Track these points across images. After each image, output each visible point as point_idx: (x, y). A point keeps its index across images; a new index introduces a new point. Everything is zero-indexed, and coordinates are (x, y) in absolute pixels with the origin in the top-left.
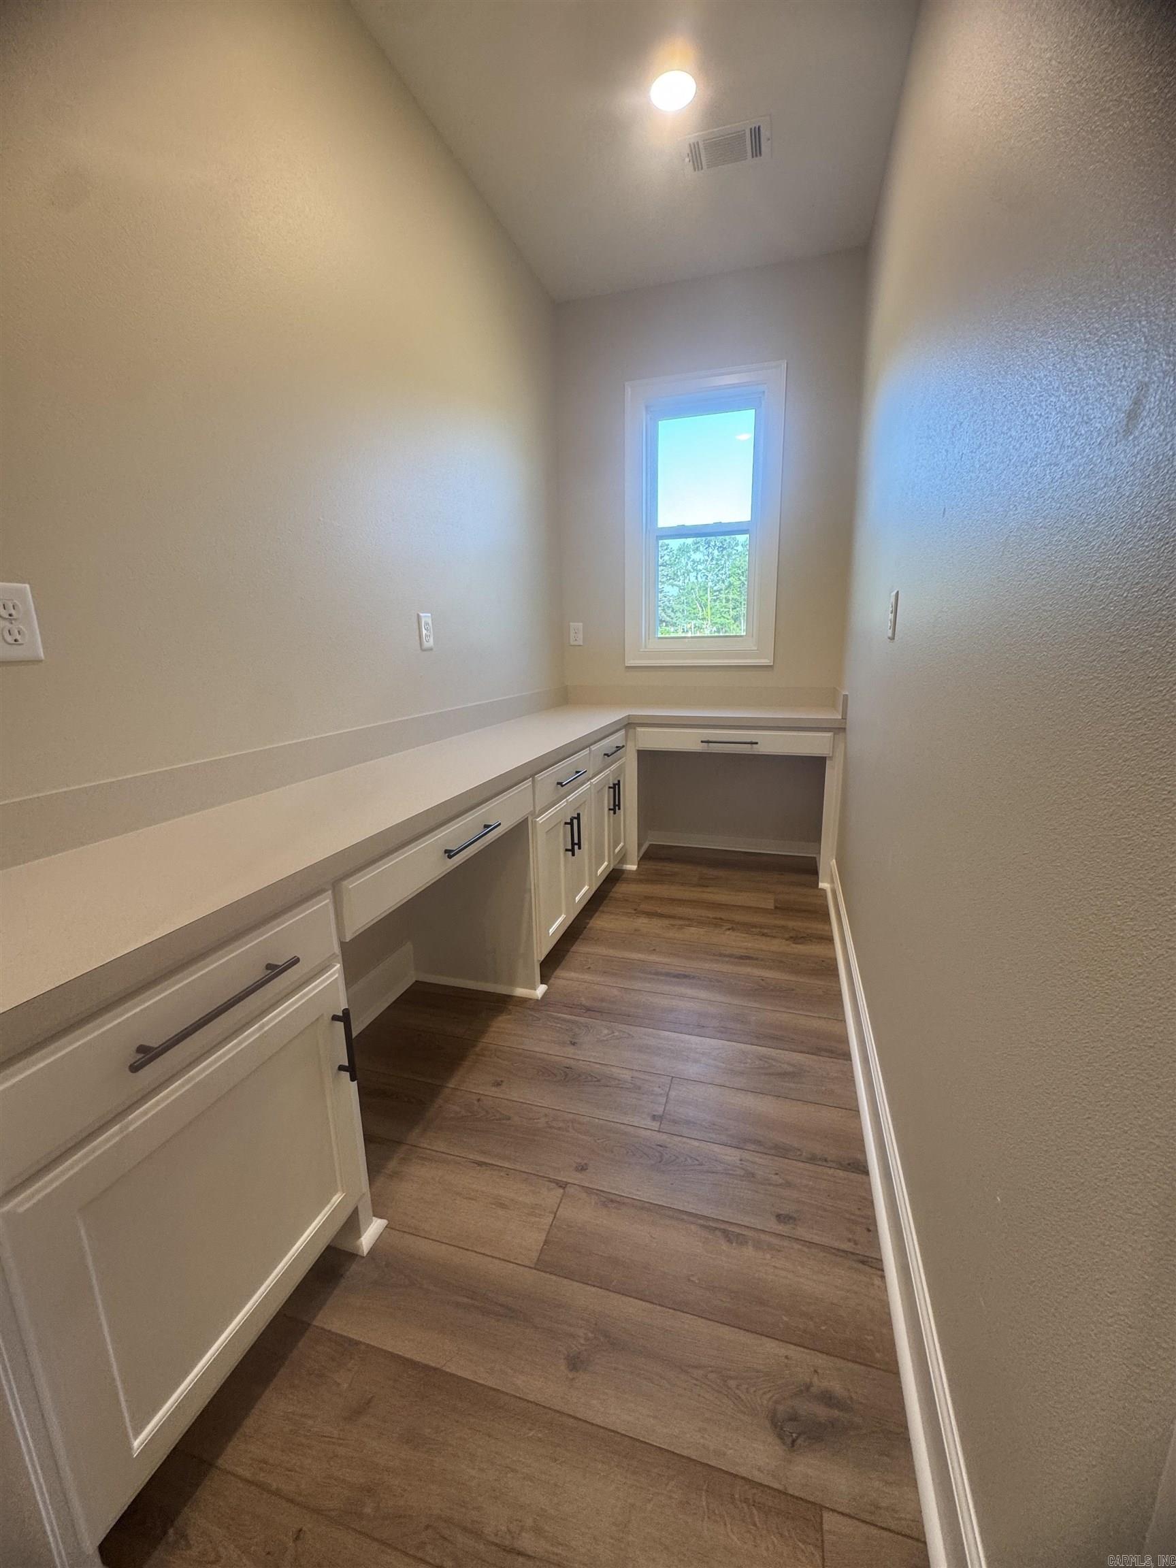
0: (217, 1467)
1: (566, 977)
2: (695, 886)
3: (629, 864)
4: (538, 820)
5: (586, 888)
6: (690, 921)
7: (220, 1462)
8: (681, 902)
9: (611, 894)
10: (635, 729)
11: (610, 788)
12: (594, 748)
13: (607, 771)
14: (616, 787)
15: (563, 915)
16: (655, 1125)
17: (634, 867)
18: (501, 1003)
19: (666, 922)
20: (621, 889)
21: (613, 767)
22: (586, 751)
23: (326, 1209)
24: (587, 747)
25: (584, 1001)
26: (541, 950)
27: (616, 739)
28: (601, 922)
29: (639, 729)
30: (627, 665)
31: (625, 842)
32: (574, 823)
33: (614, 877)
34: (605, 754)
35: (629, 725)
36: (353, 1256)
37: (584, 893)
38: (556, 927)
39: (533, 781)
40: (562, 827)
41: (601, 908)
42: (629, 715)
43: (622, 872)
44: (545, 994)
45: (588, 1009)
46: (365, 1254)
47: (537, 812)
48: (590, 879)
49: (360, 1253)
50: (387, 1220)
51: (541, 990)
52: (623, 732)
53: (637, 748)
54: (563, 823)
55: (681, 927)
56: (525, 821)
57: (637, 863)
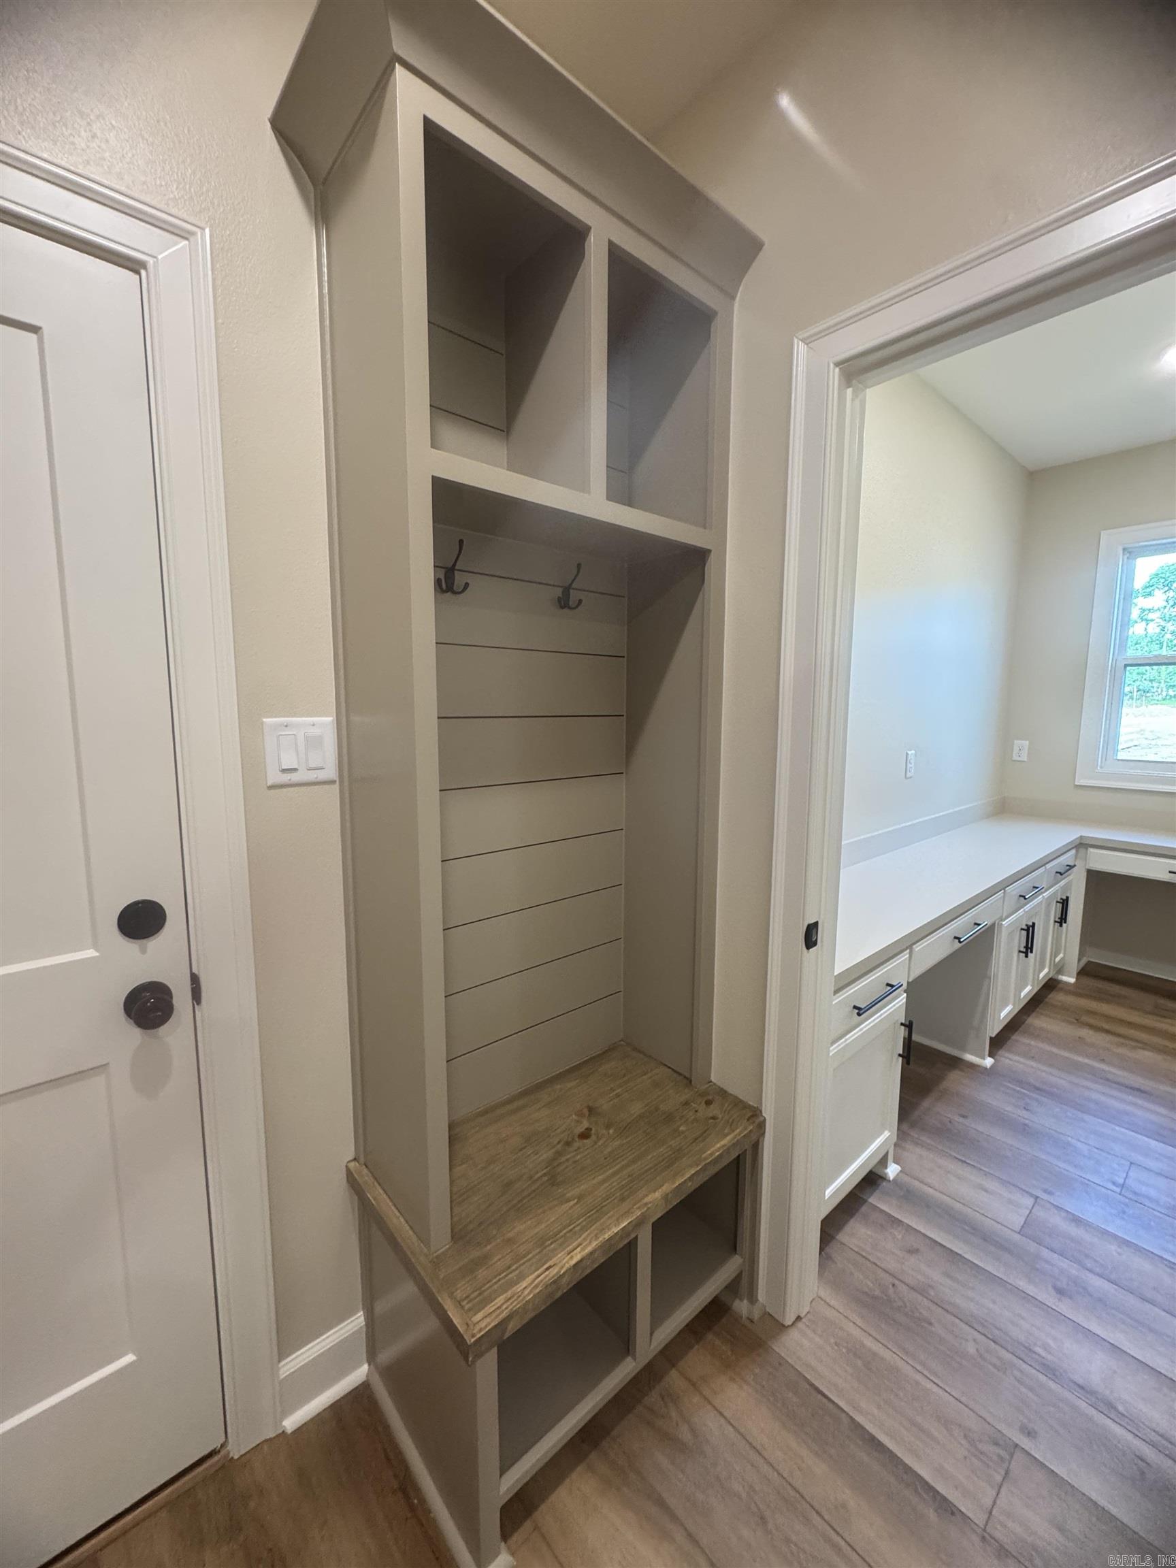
0: (837, 1240)
1: (1011, 1059)
2: (1150, 1013)
3: (1065, 976)
4: (1004, 923)
5: (1029, 988)
6: (1145, 1046)
7: (837, 1237)
8: (1130, 1024)
9: (1047, 1000)
10: (1087, 849)
11: (1058, 902)
12: (1048, 866)
13: (1056, 887)
14: (1065, 903)
15: (1010, 1006)
16: (1118, 1190)
17: (1072, 980)
18: (955, 1062)
19: (1117, 1039)
20: (1057, 997)
21: (1062, 883)
22: (1042, 870)
23: (881, 1138)
24: (1042, 866)
25: (1032, 1081)
26: (994, 1029)
27: (1067, 859)
28: (1037, 1021)
29: (1091, 850)
30: (1076, 783)
31: (1065, 954)
32: (1030, 930)
33: (1051, 985)
34: (1057, 872)
35: (1082, 845)
36: (883, 1178)
37: (1027, 991)
38: (1006, 1012)
39: (1005, 891)
40: (1018, 933)
41: (1038, 1009)
42: (1081, 836)
43: (1059, 982)
44: (992, 1066)
45: (1038, 1089)
46: (891, 1179)
47: (1004, 916)
48: (1033, 982)
49: (888, 1178)
50: (901, 1166)
51: (988, 1062)
52: (1073, 851)
53: (1087, 867)
54: (1020, 928)
55: (1135, 1048)
56: (993, 925)
57: (1075, 976)
